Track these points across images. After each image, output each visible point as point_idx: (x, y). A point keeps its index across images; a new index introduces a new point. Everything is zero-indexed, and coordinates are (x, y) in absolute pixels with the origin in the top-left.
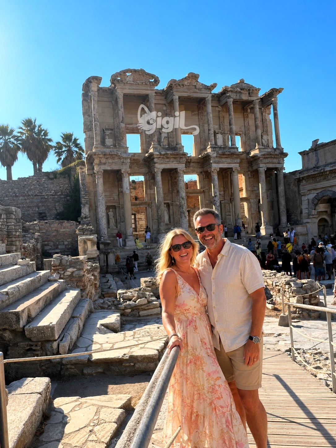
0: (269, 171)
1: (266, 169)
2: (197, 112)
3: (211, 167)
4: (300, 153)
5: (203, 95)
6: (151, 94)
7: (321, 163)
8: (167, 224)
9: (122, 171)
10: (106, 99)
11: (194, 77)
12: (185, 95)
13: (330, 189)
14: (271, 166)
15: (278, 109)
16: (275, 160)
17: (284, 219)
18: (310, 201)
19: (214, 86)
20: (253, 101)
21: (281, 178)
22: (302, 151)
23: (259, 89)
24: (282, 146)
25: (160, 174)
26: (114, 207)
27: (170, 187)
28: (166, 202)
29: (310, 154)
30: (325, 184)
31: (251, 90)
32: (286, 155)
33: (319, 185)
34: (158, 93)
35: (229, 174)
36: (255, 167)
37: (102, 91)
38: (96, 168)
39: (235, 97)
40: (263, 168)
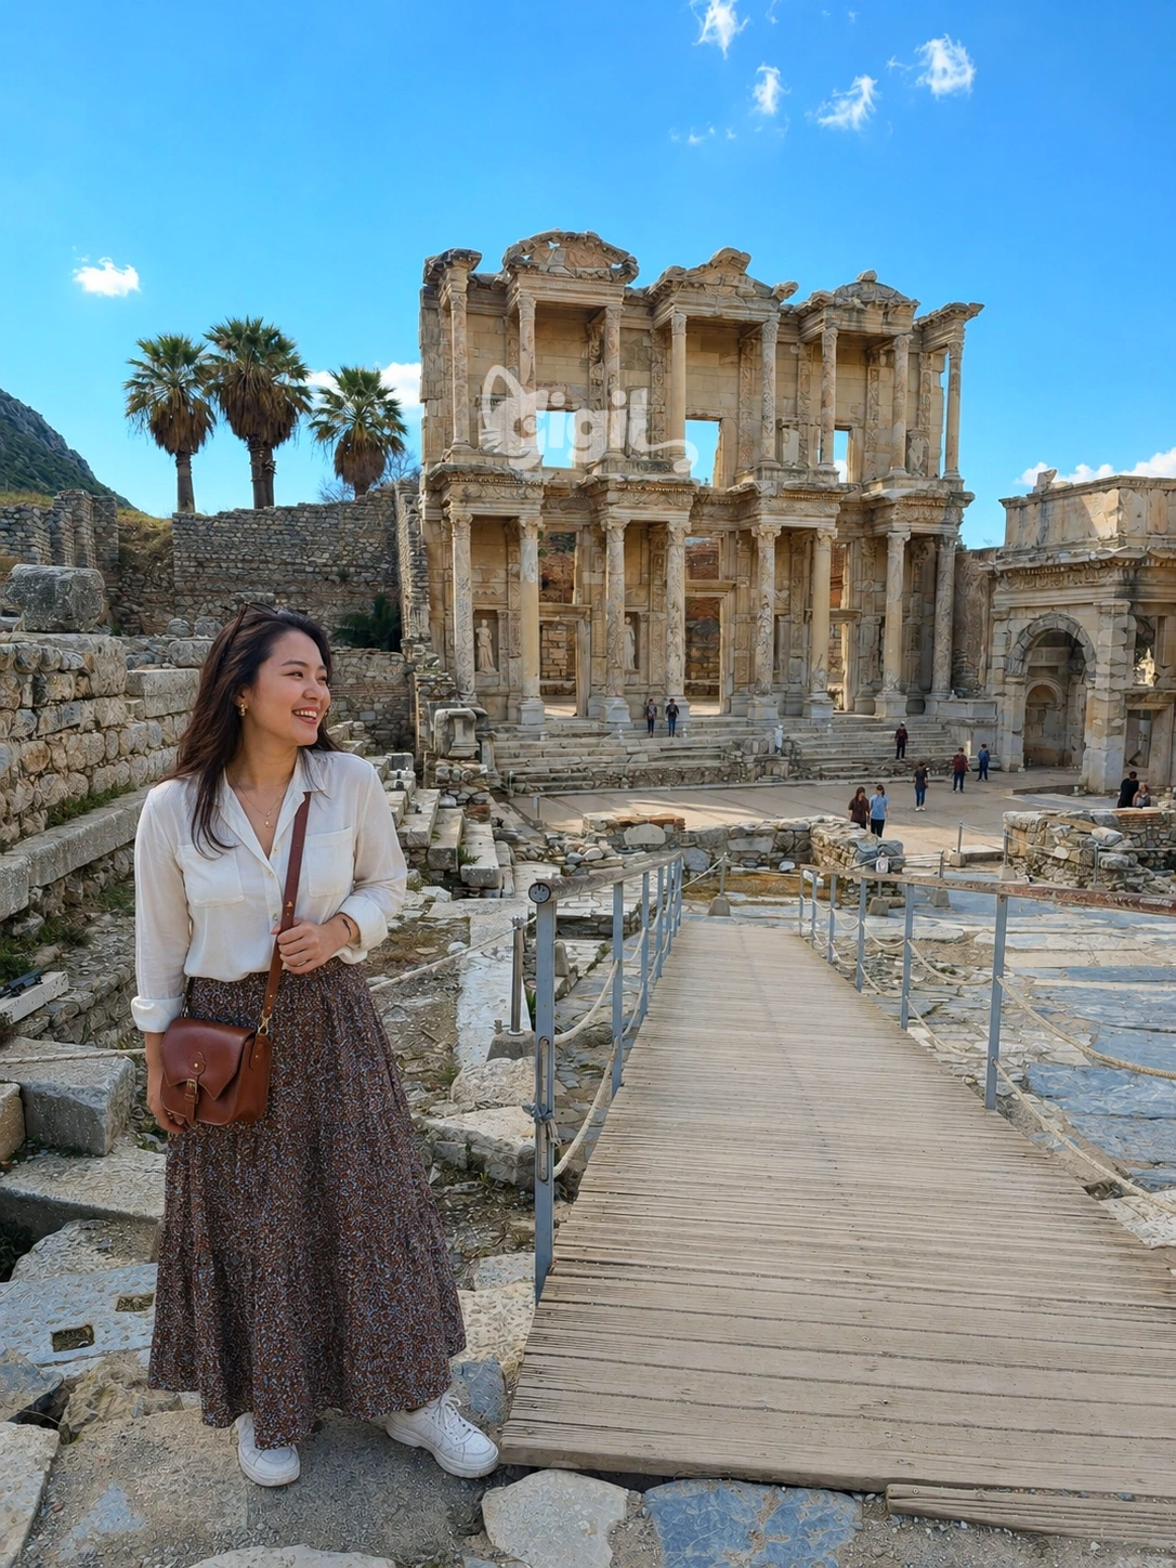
0: (916, 544)
1: (908, 539)
2: (734, 358)
3: (757, 523)
4: (1004, 502)
5: (757, 317)
6: (613, 302)
7: (1054, 539)
8: (628, 672)
9: (523, 523)
10: (487, 309)
11: (734, 261)
12: (707, 312)
13: (1065, 613)
14: (920, 528)
15: (963, 364)
16: (939, 515)
17: (942, 677)
18: (1014, 639)
19: (791, 289)
20: (895, 337)
21: (948, 563)
22: (1011, 496)
23: (915, 304)
24: (963, 474)
25: (621, 534)
26: (493, 616)
27: (644, 570)
28: (633, 610)
29: (1031, 509)
30: (1055, 597)
31: (892, 305)
32: (967, 499)
33: (1040, 598)
34: (630, 300)
35: (808, 545)
36: (880, 529)
37: (477, 285)
38: (454, 510)
39: (845, 325)
40: (900, 531)
